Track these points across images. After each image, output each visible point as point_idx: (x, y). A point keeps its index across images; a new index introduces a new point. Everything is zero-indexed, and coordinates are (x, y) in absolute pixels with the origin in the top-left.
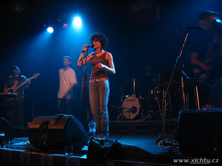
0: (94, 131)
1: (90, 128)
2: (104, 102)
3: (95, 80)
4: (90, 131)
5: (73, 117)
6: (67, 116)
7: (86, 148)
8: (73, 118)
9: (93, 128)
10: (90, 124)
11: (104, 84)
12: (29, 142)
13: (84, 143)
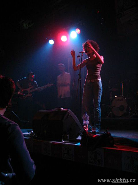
0: (87, 123)
1: (84, 121)
2: (97, 100)
3: (91, 81)
4: (84, 122)
5: (70, 110)
6: (64, 109)
7: (80, 138)
8: (70, 112)
9: (86, 121)
10: (84, 116)
11: (98, 84)
12: (32, 131)
13: (79, 133)
